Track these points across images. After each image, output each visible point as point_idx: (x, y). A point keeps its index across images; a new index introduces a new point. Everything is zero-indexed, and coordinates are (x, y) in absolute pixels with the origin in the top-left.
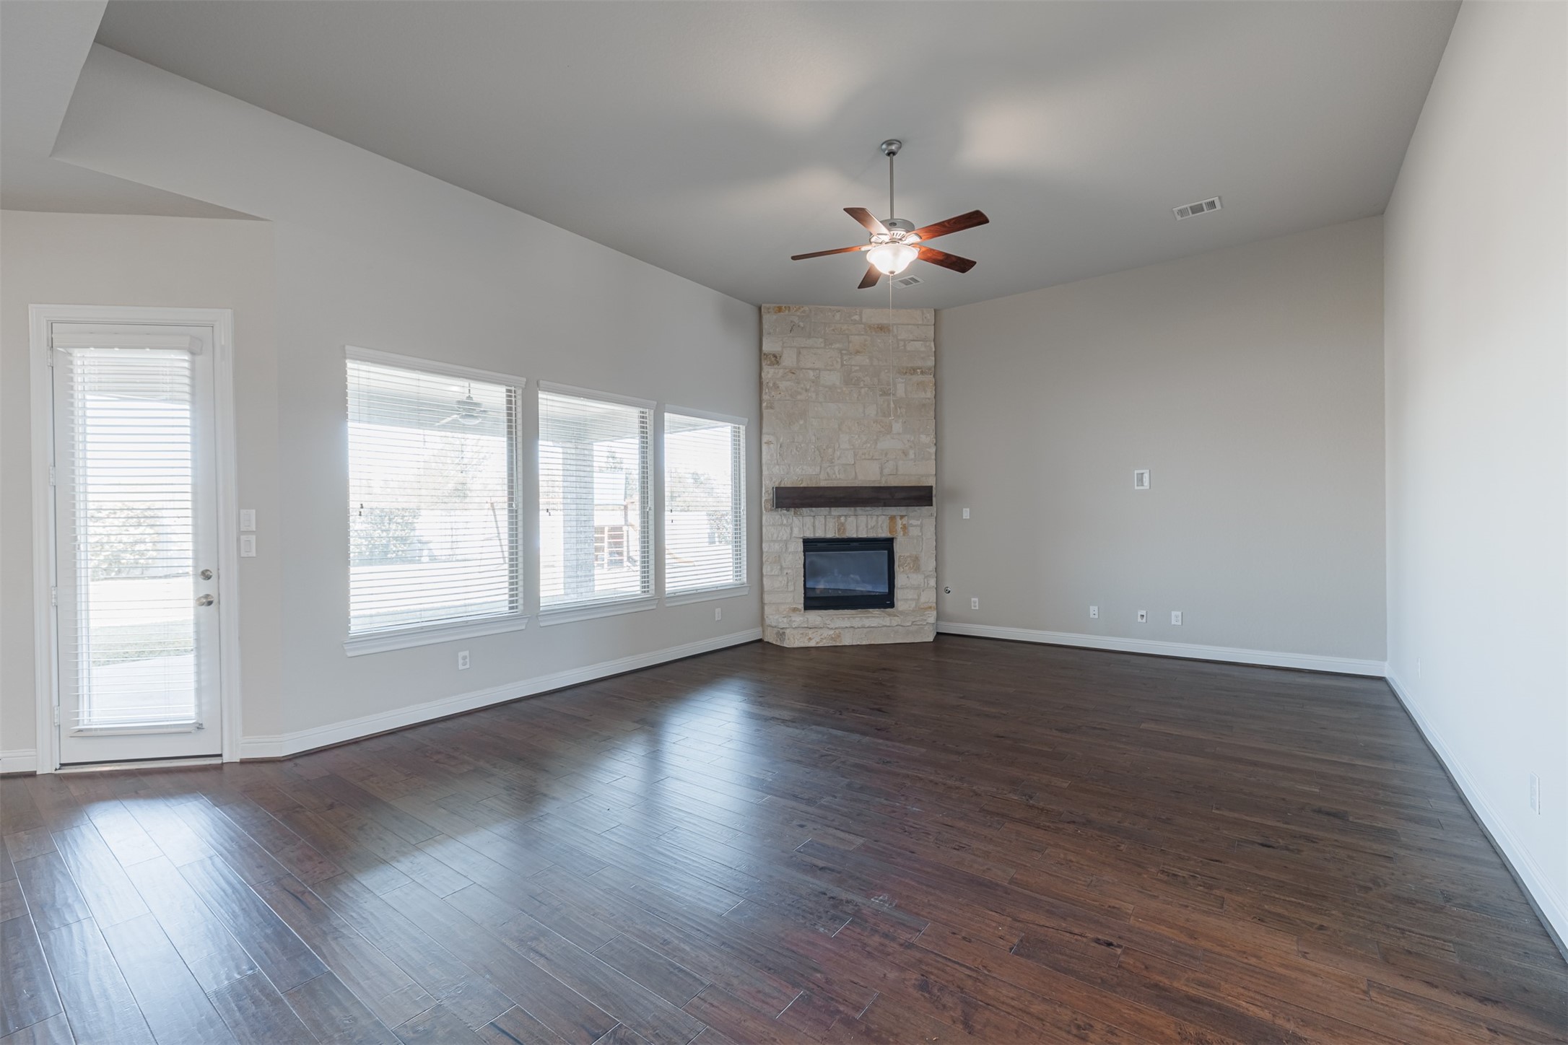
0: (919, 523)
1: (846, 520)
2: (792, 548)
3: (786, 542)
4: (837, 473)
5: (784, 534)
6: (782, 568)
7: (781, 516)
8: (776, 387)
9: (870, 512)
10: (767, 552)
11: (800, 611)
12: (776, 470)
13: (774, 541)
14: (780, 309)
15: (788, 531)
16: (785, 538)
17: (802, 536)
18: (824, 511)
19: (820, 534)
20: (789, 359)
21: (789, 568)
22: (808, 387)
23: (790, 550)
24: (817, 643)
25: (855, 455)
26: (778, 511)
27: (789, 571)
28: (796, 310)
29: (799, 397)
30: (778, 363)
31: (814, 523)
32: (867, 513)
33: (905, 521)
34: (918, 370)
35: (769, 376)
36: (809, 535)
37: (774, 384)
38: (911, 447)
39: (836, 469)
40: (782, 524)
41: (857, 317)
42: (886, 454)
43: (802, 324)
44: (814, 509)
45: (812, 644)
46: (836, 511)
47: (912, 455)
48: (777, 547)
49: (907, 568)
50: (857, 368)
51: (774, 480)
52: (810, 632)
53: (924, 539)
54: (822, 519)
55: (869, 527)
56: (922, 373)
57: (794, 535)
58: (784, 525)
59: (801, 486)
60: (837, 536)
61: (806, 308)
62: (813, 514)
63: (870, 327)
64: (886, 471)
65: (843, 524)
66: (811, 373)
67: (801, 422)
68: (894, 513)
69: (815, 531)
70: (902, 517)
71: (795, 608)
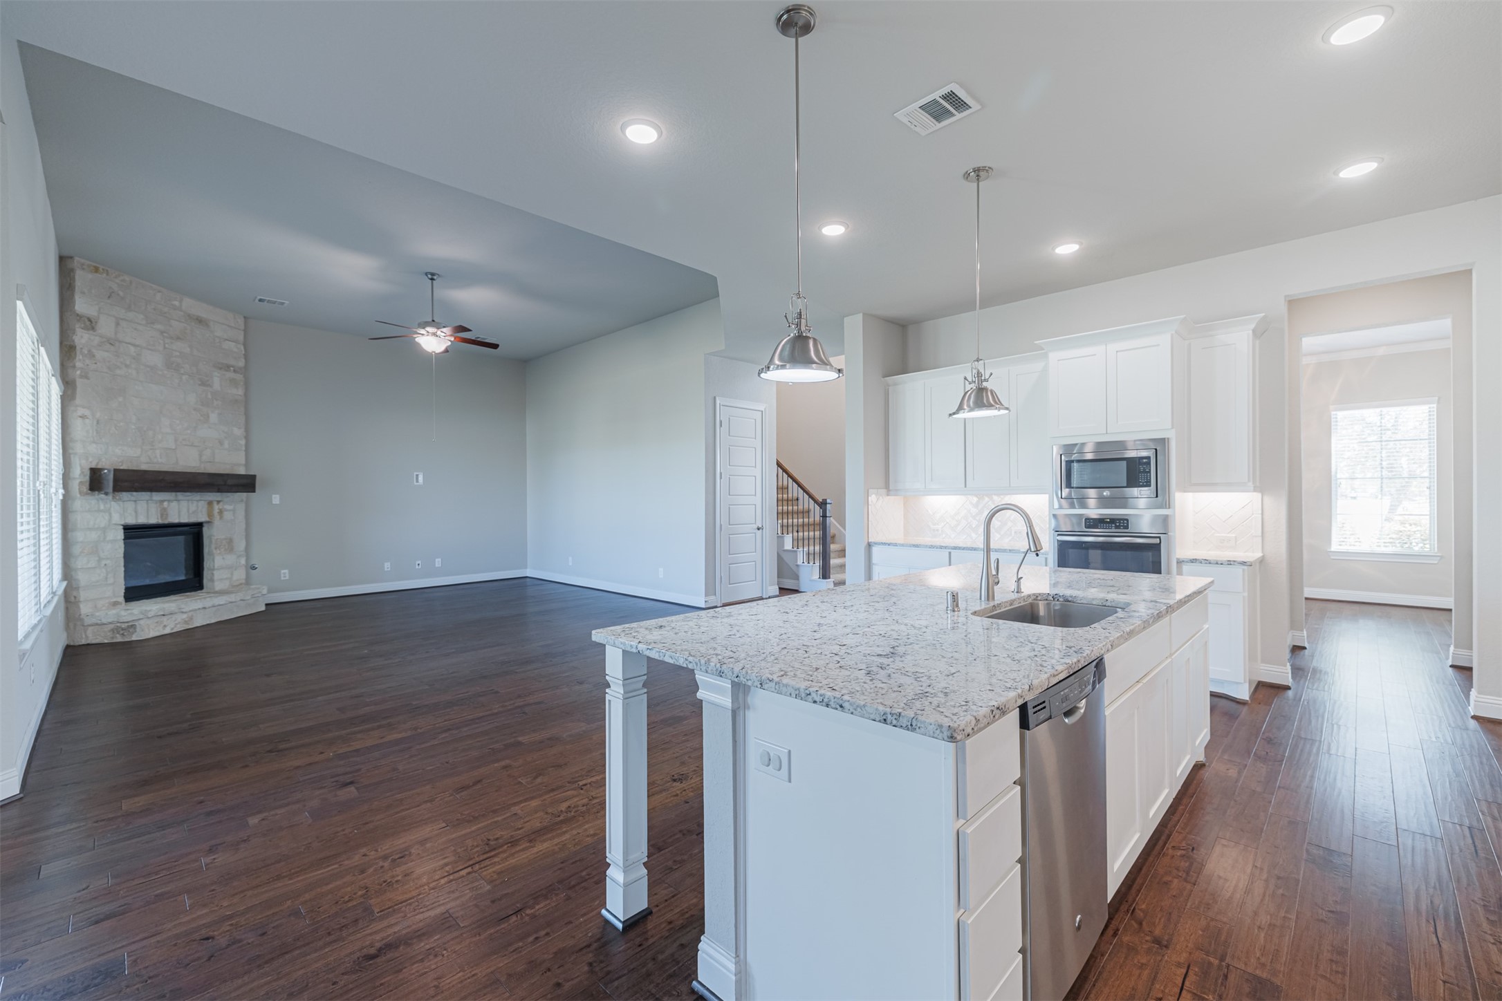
0: (232, 507)
1: (169, 505)
2: (110, 536)
3: (104, 530)
4: (158, 456)
5: (102, 521)
6: (100, 560)
7: (98, 500)
8: (93, 356)
9: (190, 498)
10: (82, 542)
11: (120, 603)
12: (93, 448)
13: (90, 529)
14: (97, 269)
15: (107, 517)
16: (102, 525)
17: (123, 523)
18: (145, 495)
19: (142, 520)
20: (106, 328)
21: (108, 559)
22: (128, 363)
23: (108, 538)
25: (177, 440)
26: (94, 495)
27: (108, 562)
28: (116, 277)
29: (118, 372)
30: (93, 328)
31: (136, 508)
32: (187, 498)
33: (222, 506)
34: (231, 369)
36: (131, 521)
38: (225, 437)
39: (158, 452)
40: (99, 511)
43: (121, 293)
44: (134, 493)
46: (157, 496)
47: (226, 445)
48: (94, 536)
49: (223, 550)
51: (90, 459)
53: (236, 522)
54: (144, 504)
55: (191, 512)
56: (235, 371)
57: (114, 522)
58: (102, 511)
59: (122, 468)
60: (160, 522)
61: (127, 278)
62: (133, 498)
65: (165, 509)
66: (132, 349)
67: (121, 399)
68: (211, 499)
69: (136, 517)
70: (218, 502)
71: (115, 600)
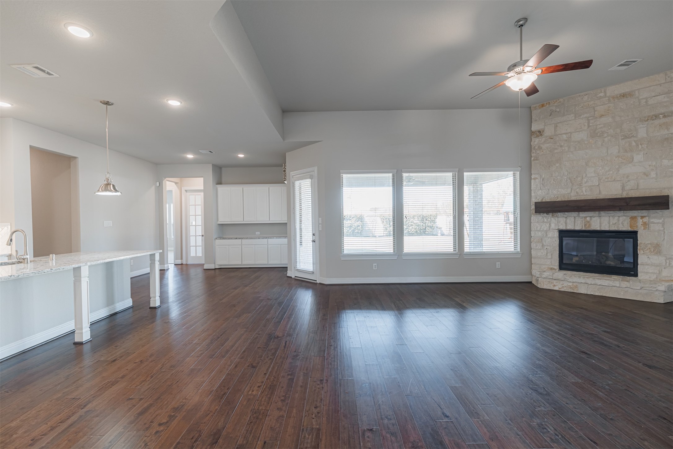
0: (661, 221)
1: (591, 220)
2: (550, 234)
3: (546, 232)
4: (584, 191)
5: (545, 227)
6: (543, 246)
7: (543, 217)
8: (540, 148)
9: (612, 215)
10: (533, 236)
11: (556, 270)
12: (540, 192)
13: (538, 231)
14: (543, 106)
15: (548, 225)
16: (545, 229)
17: (557, 228)
18: (575, 214)
19: (570, 227)
20: (549, 131)
21: (548, 246)
22: (562, 144)
23: (549, 236)
24: (560, 288)
25: (600, 180)
26: (541, 215)
27: (548, 247)
28: (554, 103)
29: (556, 151)
30: (541, 135)
31: (566, 221)
32: (610, 215)
33: (646, 220)
34: (661, 116)
35: (536, 143)
36: (563, 227)
37: (539, 147)
38: (652, 170)
39: (584, 189)
40: (544, 222)
41: (602, 94)
42: (628, 177)
43: (558, 110)
44: (566, 213)
45: (556, 288)
46: (582, 214)
47: (653, 175)
48: (540, 234)
49: (648, 251)
50: (602, 126)
51: (538, 198)
52: (555, 282)
53: (666, 232)
54: (572, 219)
55: (611, 223)
56: (665, 116)
57: (552, 228)
58: (545, 222)
59: (557, 200)
60: (584, 229)
61: (561, 100)
62: (565, 216)
63: (613, 98)
64: (627, 188)
65: (588, 222)
66: (564, 136)
67: (557, 165)
68: (635, 215)
69: (566, 226)
70: (642, 217)
71: (552, 267)
